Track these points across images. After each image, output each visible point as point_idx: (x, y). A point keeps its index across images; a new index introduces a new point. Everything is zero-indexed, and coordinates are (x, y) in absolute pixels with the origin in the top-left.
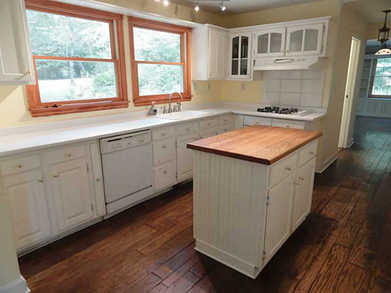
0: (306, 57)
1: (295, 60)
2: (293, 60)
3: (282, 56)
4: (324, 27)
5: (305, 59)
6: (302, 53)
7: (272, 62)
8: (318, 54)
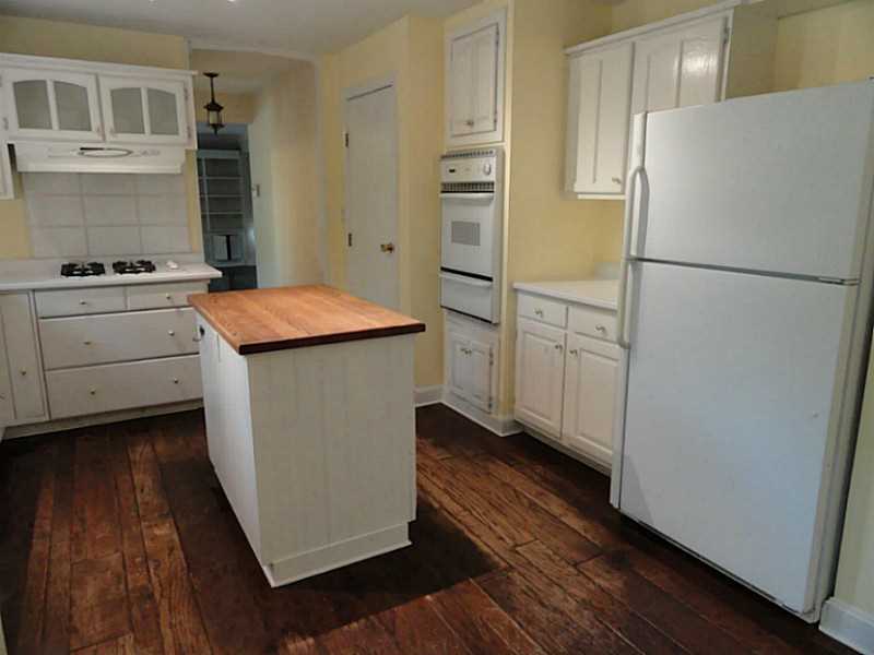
0: (158, 148)
1: (136, 153)
2: (130, 152)
3: (99, 142)
4: (186, 91)
5: (158, 153)
6: (147, 137)
7: (75, 154)
8: (184, 145)
